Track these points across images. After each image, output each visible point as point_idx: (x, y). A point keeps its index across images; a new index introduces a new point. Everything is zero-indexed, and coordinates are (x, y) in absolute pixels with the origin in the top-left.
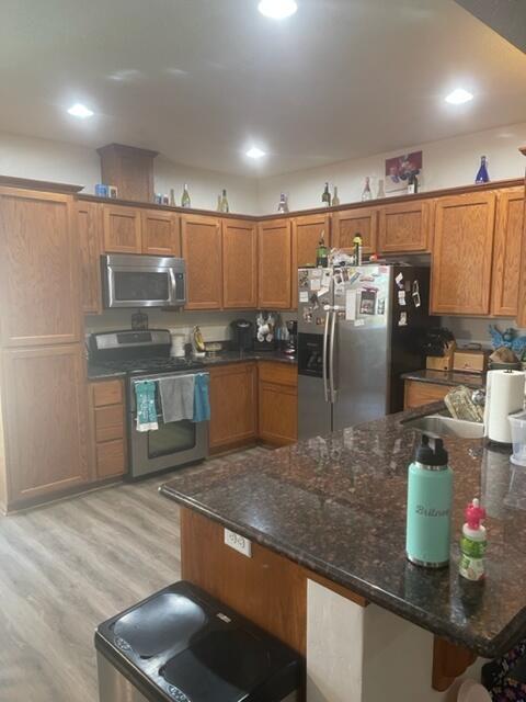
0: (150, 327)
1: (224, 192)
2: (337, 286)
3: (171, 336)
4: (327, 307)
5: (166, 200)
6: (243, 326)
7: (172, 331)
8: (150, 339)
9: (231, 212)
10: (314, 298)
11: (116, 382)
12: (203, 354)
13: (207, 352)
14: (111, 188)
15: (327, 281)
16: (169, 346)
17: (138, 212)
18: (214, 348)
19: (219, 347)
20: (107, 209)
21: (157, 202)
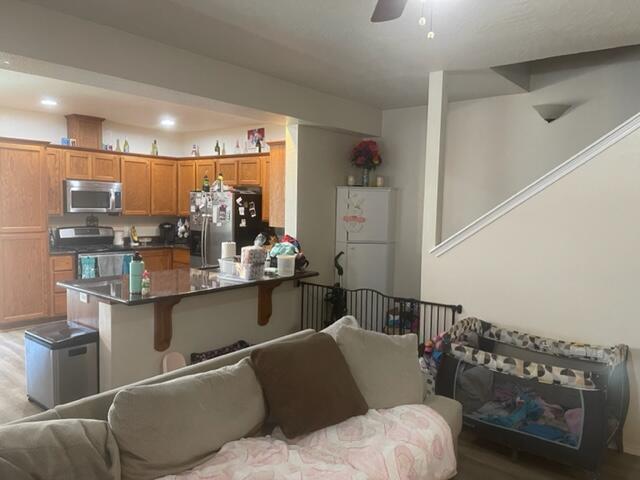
0: (100, 225)
1: (155, 142)
2: (209, 203)
3: (114, 232)
4: (204, 215)
5: (111, 147)
6: (167, 226)
7: (115, 229)
8: (98, 233)
9: (159, 155)
10: (198, 210)
11: (69, 257)
12: (137, 244)
13: (140, 243)
14: (71, 140)
15: (204, 200)
16: (113, 238)
17: (90, 155)
18: (146, 240)
19: (150, 240)
20: (68, 153)
21: (104, 149)
